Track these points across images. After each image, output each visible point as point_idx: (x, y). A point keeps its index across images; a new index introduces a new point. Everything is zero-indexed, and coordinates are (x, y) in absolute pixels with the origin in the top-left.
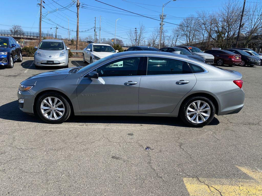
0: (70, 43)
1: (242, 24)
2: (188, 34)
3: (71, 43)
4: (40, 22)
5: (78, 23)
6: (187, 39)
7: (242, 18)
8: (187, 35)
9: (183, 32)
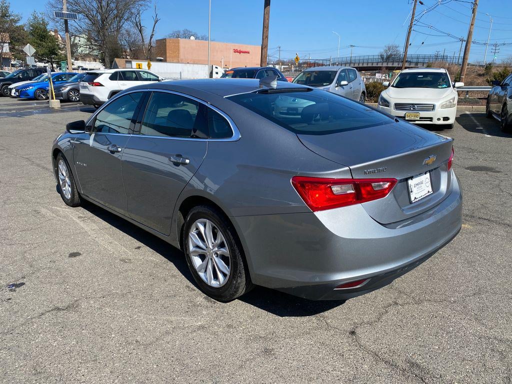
0: (482, 71)
3: (484, 72)
4: (409, 33)
5: (472, 25)
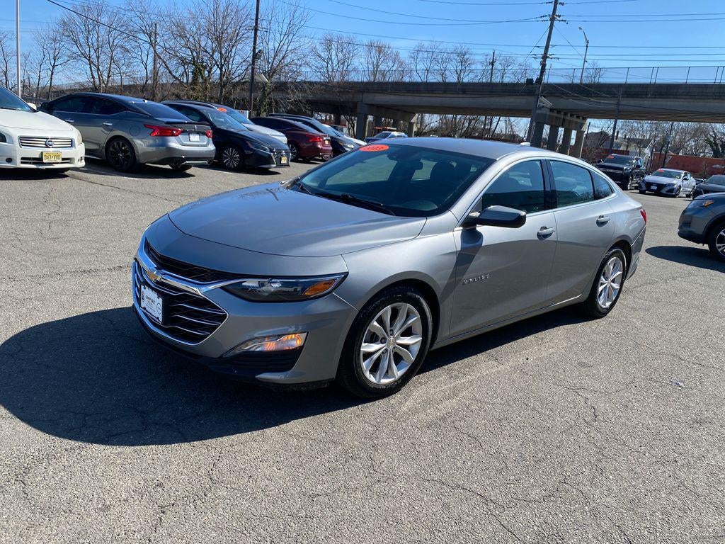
1: (257, 51)
2: (94, 56)
6: (91, 71)
7: (256, 34)
8: (90, 57)
9: (75, 49)
